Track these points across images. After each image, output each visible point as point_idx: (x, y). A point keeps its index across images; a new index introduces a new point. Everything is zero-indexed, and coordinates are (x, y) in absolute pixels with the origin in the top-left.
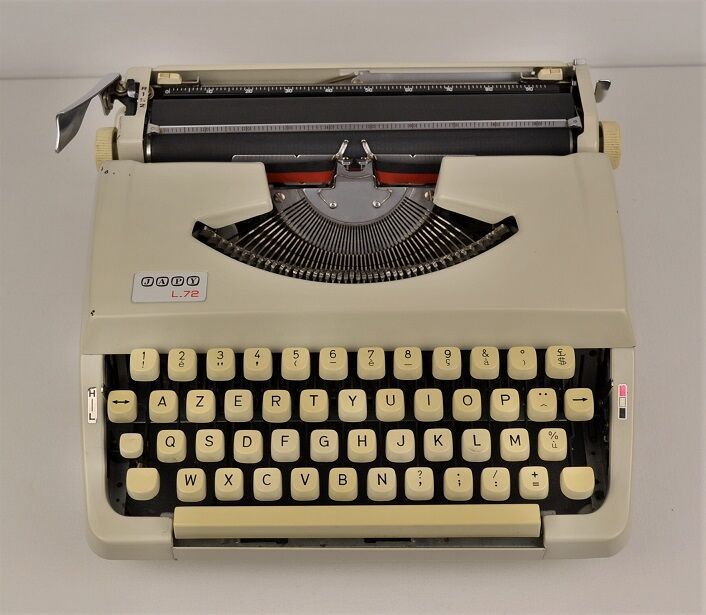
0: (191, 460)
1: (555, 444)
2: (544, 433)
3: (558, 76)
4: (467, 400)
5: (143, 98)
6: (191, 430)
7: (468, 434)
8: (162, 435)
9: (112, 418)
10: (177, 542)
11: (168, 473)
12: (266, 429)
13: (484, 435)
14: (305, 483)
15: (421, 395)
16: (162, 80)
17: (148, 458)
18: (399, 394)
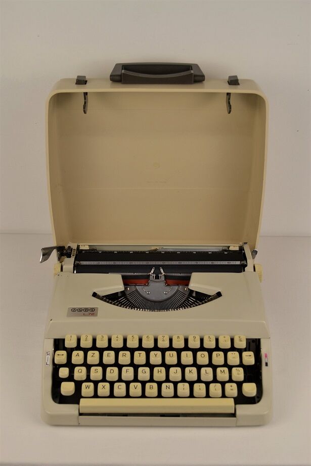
0: (88, 379)
1: (238, 374)
2: (234, 369)
3: (237, 249)
4: (203, 356)
5: (74, 253)
6: (88, 367)
7: (203, 370)
8: (77, 369)
9: (56, 362)
10: (81, 414)
11: (78, 385)
12: (120, 367)
13: (210, 370)
14: (135, 389)
15: (183, 354)
16: (81, 248)
17: (70, 378)
18: (175, 353)
